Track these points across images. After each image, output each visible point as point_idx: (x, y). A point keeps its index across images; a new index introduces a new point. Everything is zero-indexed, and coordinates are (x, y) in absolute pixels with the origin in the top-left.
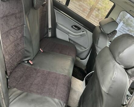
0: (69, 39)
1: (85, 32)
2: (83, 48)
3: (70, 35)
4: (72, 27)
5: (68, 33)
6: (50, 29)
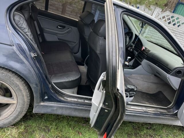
0: (58, 39)
1: (70, 29)
2: (73, 43)
3: (58, 35)
4: (57, 27)
5: (56, 34)
6: (39, 35)
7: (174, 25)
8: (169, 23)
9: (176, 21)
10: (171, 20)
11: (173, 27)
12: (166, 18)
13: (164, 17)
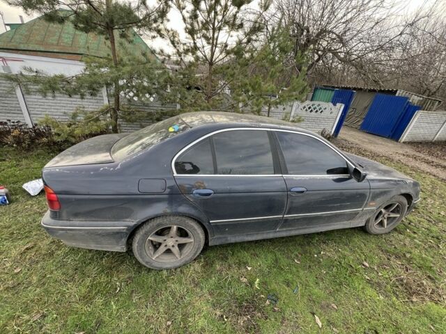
7: (317, 111)
8: (311, 111)
9: (318, 108)
10: (312, 108)
11: (316, 114)
12: (307, 108)
13: (304, 107)
